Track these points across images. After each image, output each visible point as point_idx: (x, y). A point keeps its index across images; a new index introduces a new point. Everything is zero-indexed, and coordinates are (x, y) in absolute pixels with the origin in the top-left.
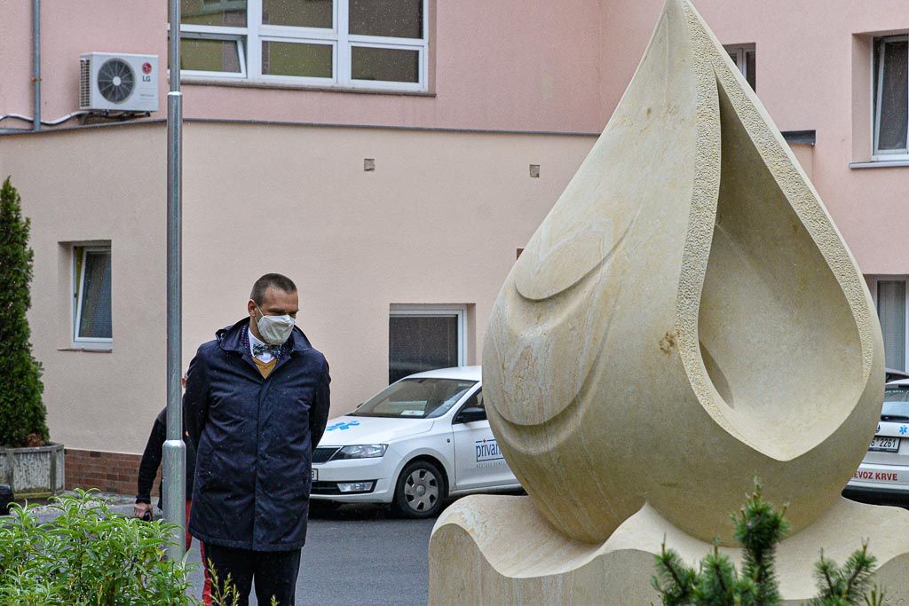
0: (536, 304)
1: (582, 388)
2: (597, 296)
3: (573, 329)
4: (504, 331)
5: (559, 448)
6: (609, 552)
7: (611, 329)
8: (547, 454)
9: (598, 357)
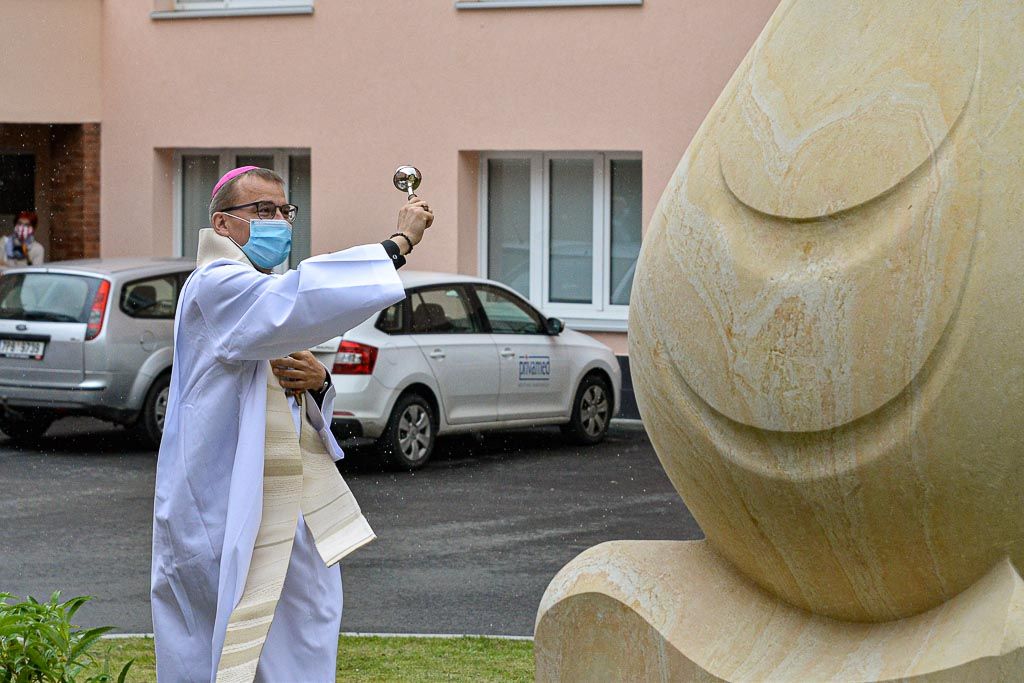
0: (796, 227)
1: (923, 370)
2: (938, 213)
3: (898, 269)
4: (723, 270)
5: (862, 471)
6: (1007, 651)
7: (974, 269)
8: (832, 482)
9: (953, 318)
